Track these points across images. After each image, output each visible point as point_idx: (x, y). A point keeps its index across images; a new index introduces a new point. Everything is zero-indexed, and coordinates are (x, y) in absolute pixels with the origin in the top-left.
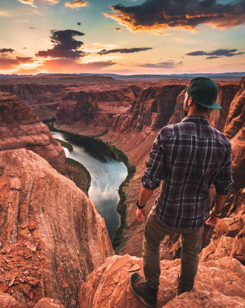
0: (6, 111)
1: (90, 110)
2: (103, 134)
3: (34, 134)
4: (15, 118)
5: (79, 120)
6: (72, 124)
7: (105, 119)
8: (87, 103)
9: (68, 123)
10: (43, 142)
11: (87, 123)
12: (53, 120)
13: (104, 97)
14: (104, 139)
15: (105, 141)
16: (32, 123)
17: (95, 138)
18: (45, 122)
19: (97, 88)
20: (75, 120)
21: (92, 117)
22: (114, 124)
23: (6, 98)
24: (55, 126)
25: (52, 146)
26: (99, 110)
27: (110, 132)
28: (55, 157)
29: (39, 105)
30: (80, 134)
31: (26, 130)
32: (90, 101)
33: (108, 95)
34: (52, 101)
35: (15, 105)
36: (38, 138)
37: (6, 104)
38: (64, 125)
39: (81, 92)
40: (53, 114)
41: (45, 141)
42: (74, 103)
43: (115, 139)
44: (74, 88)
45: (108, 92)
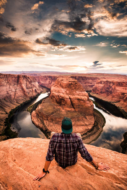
0: (72, 85)
1: (110, 89)
2: (117, 102)
3: (82, 96)
4: (75, 88)
5: (103, 93)
6: (100, 94)
7: (119, 95)
8: (110, 86)
9: (97, 94)
10: (85, 99)
11: (108, 95)
12: (91, 91)
13: (120, 84)
14: (117, 105)
15: (117, 106)
16: (82, 91)
17: (111, 103)
18: (87, 91)
19: (116, 80)
20: (101, 93)
21: (111, 93)
22: (125, 98)
23: (73, 81)
24: (91, 94)
25: (88, 102)
26: (116, 90)
27: (122, 102)
28: (89, 107)
29: (85, 84)
30: (103, 99)
31: (78, 93)
32: (111, 85)
33: (123, 84)
34: (91, 83)
35: (76, 83)
36: (83, 98)
37: (73, 83)
38: (95, 94)
39: (107, 81)
40: (91, 89)
41: (86, 99)
42: (102, 85)
43: (125, 106)
44: (103, 79)
45: (123, 82)
